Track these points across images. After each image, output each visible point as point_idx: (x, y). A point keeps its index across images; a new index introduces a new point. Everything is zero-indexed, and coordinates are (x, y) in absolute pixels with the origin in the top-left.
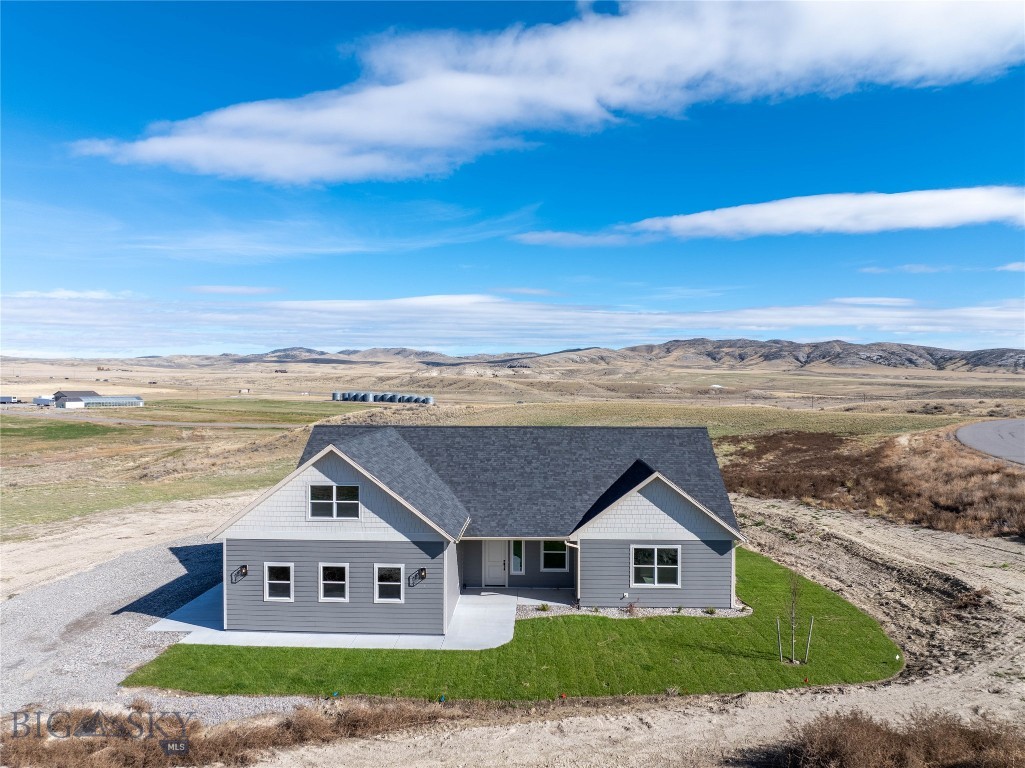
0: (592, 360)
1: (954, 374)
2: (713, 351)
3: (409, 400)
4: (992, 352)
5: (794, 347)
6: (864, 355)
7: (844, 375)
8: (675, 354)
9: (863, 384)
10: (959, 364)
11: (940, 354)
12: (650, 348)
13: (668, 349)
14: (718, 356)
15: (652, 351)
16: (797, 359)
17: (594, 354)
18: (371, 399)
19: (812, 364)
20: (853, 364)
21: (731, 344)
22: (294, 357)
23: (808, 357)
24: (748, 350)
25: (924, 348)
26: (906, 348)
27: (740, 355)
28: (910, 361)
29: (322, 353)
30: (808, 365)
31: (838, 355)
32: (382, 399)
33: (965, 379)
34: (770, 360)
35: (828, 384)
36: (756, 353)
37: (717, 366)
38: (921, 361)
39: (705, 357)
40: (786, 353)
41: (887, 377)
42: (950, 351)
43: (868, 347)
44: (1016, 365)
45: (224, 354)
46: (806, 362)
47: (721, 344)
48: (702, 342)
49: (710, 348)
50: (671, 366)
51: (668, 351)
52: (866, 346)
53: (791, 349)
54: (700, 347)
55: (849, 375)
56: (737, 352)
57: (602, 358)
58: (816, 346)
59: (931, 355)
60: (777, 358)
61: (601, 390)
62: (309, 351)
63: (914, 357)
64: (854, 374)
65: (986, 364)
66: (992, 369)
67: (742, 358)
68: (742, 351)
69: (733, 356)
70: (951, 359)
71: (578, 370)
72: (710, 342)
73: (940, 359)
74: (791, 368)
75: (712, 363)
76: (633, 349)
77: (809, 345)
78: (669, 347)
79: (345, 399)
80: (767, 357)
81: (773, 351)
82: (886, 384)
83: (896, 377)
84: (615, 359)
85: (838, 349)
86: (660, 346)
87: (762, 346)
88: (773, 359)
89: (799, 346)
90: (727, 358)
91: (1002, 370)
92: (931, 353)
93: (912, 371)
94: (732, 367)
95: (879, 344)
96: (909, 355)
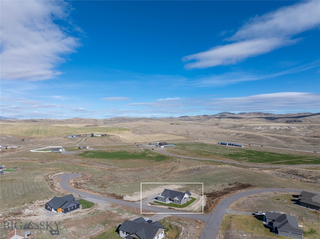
3: (237, 145)
18: (227, 144)
22: (224, 116)
29: (234, 114)
32: (230, 145)
45: (205, 116)
62: (229, 113)
79: (221, 144)
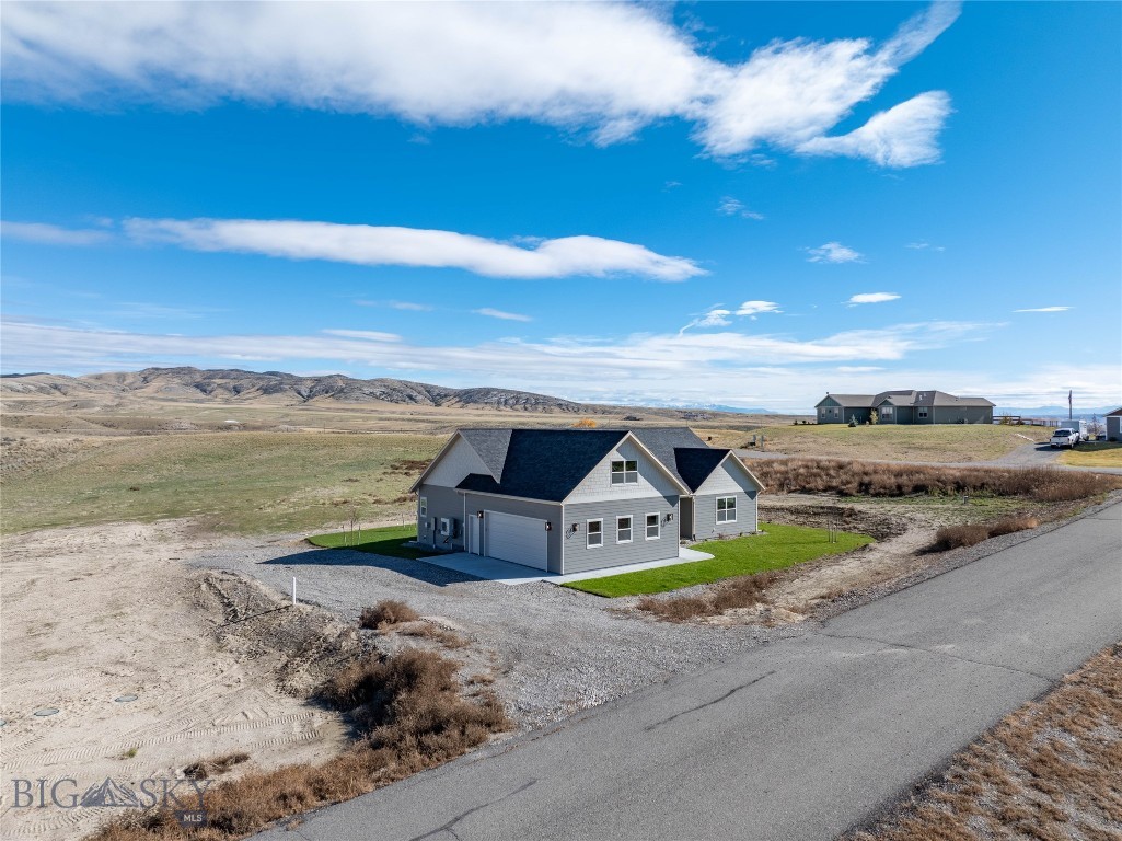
0: (41, 390)
1: (448, 410)
2: (204, 382)
4: (479, 391)
5: (295, 382)
6: (367, 390)
7: (352, 410)
8: (155, 384)
9: (381, 419)
10: (453, 401)
11: (437, 391)
12: (121, 377)
13: (145, 378)
14: (209, 388)
15: (124, 380)
16: (299, 393)
17: (42, 381)
19: (316, 398)
20: (357, 399)
21: (224, 374)
23: (311, 391)
24: (244, 382)
25: (422, 385)
26: (406, 384)
27: (235, 387)
28: (411, 397)
30: (310, 400)
31: (341, 390)
33: (458, 415)
34: (270, 393)
35: (347, 420)
36: (253, 386)
37: (209, 400)
38: (420, 397)
39: (194, 389)
40: (287, 387)
41: (393, 412)
42: (445, 389)
43: (371, 383)
44: (499, 403)
46: (308, 396)
47: (212, 374)
48: (189, 371)
49: (198, 378)
50: (153, 398)
51: (145, 380)
52: (368, 382)
53: (292, 382)
54: (187, 377)
55: (357, 411)
56: (232, 384)
57: (56, 387)
58: (318, 380)
59: (429, 392)
60: (276, 391)
61: (96, 426)
63: (414, 394)
64: (362, 410)
65: (475, 402)
66: (480, 406)
67: (237, 390)
68: (237, 382)
69: (227, 389)
70: (446, 396)
71: (32, 402)
72: (199, 371)
73: (437, 397)
74: (293, 403)
75: (201, 396)
76: (99, 377)
77: (310, 379)
78: (147, 377)
80: (266, 391)
81: (273, 383)
82: (403, 420)
83: (403, 413)
84: (74, 388)
85: (341, 384)
86: (134, 375)
87: (259, 378)
88: (274, 392)
89: (301, 380)
90: (219, 391)
91: (488, 407)
92: (428, 390)
93: (413, 407)
94: (227, 401)
95: (382, 380)
96: (409, 391)
